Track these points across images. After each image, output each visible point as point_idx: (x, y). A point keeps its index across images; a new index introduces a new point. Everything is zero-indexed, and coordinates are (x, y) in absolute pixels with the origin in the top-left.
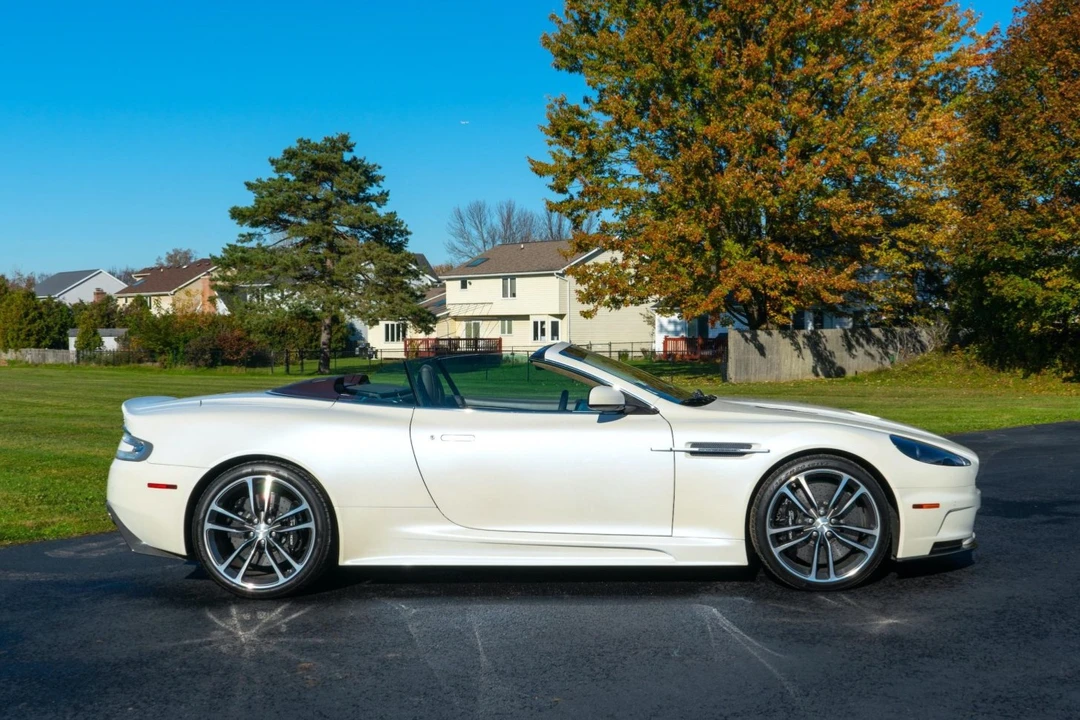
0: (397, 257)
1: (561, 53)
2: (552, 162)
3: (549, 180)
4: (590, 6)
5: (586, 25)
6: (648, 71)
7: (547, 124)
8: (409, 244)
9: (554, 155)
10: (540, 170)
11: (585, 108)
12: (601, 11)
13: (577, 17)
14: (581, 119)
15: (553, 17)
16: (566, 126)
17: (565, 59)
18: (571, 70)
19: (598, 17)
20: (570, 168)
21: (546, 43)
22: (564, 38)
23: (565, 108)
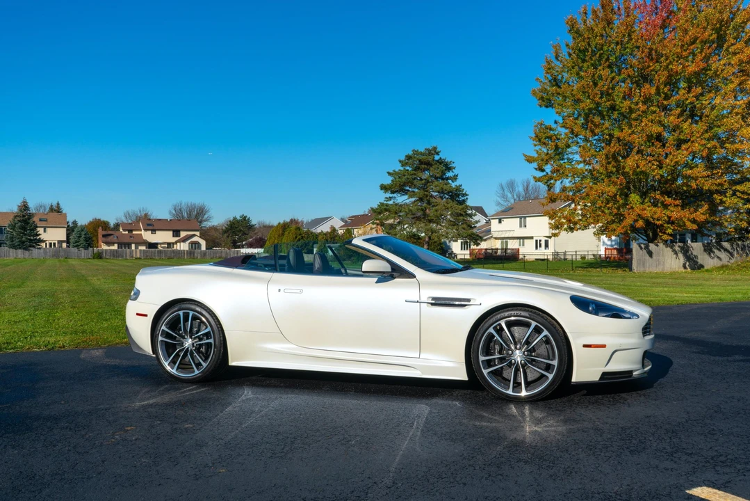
0: (461, 207)
1: (542, 98)
2: (536, 155)
3: (535, 165)
4: (557, 71)
5: (556, 82)
6: (587, 104)
7: (533, 136)
8: (468, 200)
9: (537, 152)
10: (530, 160)
11: (554, 126)
12: (563, 74)
13: (550, 78)
14: (552, 132)
15: (537, 79)
16: (543, 136)
17: (543, 101)
18: (547, 107)
19: (562, 77)
20: (546, 158)
21: (534, 93)
22: (544, 90)
23: (543, 126)
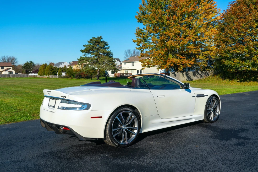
0: (111, 58)
1: (139, 19)
2: (136, 40)
3: (136, 43)
4: (144, 10)
5: (143, 14)
6: (154, 22)
7: (136, 32)
8: (113, 56)
9: (137, 39)
10: (134, 42)
11: (143, 29)
12: (146, 11)
13: (141, 12)
14: (142, 31)
15: (137, 12)
16: (139, 33)
17: (139, 20)
18: (141, 22)
19: (146, 12)
20: (140, 40)
21: (136, 17)
22: (139, 16)
23: (139, 29)
